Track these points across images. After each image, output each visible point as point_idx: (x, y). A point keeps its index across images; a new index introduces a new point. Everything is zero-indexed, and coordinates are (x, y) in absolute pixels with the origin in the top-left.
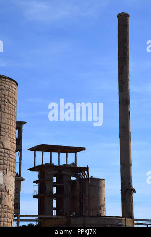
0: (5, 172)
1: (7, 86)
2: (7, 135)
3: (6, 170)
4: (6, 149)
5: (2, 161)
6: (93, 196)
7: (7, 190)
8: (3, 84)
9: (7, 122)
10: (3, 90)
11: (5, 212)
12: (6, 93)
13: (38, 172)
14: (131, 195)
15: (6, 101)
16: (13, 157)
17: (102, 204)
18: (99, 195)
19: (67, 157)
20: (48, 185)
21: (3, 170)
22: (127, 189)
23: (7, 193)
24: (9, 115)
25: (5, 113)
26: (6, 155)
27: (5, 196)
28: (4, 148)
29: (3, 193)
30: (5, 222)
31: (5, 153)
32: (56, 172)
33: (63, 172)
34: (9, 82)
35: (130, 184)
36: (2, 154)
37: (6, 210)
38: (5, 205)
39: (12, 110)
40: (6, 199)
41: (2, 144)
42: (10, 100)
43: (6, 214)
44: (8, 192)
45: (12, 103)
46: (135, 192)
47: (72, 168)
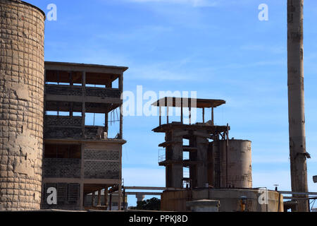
0: (20, 130)
1: (21, 14)
2: (22, 81)
3: (22, 128)
4: (21, 100)
5: (16, 116)
6: (234, 163)
7: (24, 153)
8: (16, 12)
9: (22, 64)
10: (15, 19)
11: (22, 182)
12: (21, 23)
13: (164, 134)
14: (303, 161)
15: (20, 34)
16: (34, 111)
17: (247, 173)
18: (241, 161)
19: (203, 113)
20: (175, 149)
21: (16, 127)
22: (298, 154)
23: (24, 158)
24: (25, 54)
25: (19, 51)
26: (22, 108)
27: (21, 161)
28: (17, 99)
29: (18, 158)
30: (21, 194)
31: (20, 105)
32: (186, 133)
33: (195, 133)
34: (25, 8)
35: (302, 146)
36: (16, 107)
37: (24, 180)
38: (20, 174)
39: (31, 47)
40: (23, 165)
41: (15, 93)
42: (26, 32)
43: (23, 185)
44: (26, 157)
45: (30, 37)
46: (309, 157)
47: (208, 127)
